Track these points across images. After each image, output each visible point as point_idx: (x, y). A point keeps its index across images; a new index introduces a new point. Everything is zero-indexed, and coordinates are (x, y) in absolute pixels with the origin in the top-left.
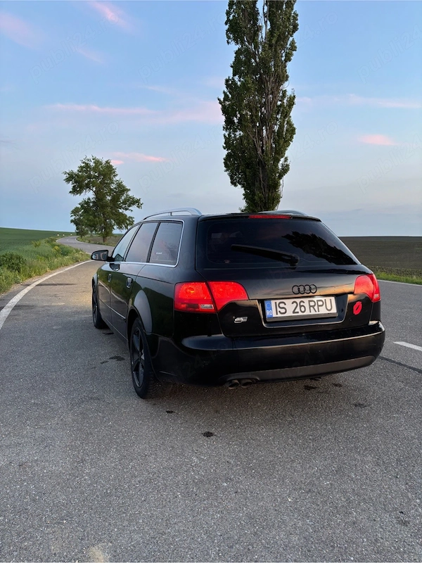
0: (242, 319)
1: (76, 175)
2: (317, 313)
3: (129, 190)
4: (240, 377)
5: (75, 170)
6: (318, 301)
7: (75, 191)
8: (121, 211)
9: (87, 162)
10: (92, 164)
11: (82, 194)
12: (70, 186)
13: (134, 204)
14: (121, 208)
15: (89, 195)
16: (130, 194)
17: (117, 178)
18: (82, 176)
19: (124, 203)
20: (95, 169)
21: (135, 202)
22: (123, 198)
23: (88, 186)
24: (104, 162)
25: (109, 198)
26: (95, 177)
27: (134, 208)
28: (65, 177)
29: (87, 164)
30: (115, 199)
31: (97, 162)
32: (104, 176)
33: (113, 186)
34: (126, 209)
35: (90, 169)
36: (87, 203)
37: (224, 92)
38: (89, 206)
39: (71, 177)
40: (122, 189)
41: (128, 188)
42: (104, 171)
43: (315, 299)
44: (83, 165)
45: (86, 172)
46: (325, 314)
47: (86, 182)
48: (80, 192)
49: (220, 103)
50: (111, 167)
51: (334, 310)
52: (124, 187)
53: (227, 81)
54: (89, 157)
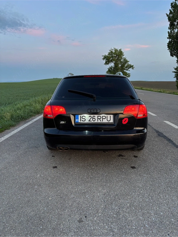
0: (63, 122)
1: (107, 56)
2: (102, 122)
3: (129, 61)
4: (63, 146)
5: (107, 54)
6: (103, 116)
7: (106, 63)
8: (125, 71)
9: (112, 50)
10: (114, 51)
11: (109, 65)
12: (104, 61)
13: (130, 68)
14: (125, 69)
15: (112, 64)
16: (129, 63)
17: (124, 57)
18: (109, 57)
19: (126, 67)
20: (115, 54)
21: (131, 67)
22: (126, 65)
23: (112, 61)
24: (119, 50)
25: (120, 65)
26: (115, 57)
27: (131, 69)
28: (103, 57)
29: (111, 51)
30: (123, 66)
31: (116, 50)
32: (119, 56)
33: (122, 60)
34: (127, 70)
35: (113, 53)
36: (111, 68)
37: (170, 10)
38: (112, 69)
39: (105, 57)
40: (126, 61)
41: (128, 61)
42: (118, 54)
43: (101, 116)
44: (110, 52)
45: (111, 55)
46: (106, 123)
47: (111, 59)
48: (108, 64)
49: (167, 16)
50: (122, 52)
51: (112, 121)
52: (127, 60)
53: (172, 4)
54: (113, 48)
